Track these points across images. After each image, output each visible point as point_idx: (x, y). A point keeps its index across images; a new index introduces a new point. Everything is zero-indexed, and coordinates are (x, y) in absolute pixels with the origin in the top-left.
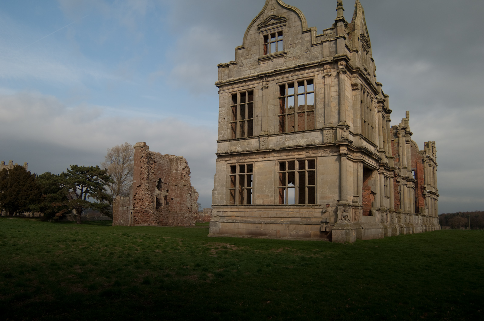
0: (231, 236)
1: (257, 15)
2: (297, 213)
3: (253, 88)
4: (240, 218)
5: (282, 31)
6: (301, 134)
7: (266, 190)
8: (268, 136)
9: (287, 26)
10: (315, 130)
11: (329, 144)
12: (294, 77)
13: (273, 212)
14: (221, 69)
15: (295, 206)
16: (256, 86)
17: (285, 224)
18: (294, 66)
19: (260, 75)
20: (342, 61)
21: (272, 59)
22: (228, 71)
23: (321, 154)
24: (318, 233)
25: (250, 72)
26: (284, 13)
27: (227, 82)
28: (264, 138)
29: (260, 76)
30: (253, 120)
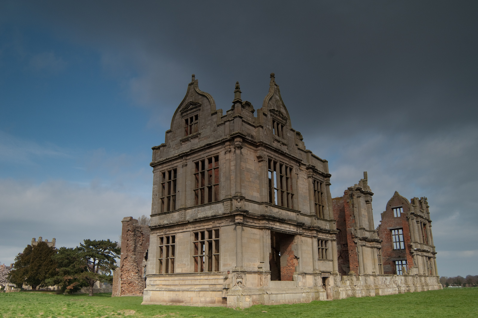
0: (157, 304)
1: (181, 102)
2: (207, 281)
3: (176, 166)
4: (165, 287)
5: (197, 115)
6: (209, 206)
7: (185, 259)
8: (186, 209)
9: (201, 110)
10: (219, 202)
11: (228, 214)
12: (204, 155)
13: (189, 280)
14: (154, 151)
15: (204, 274)
16: (178, 164)
17: (197, 291)
18: (204, 145)
19: (180, 154)
20: (237, 138)
21: (190, 140)
22: (160, 153)
23: (223, 223)
24: (221, 299)
25: (175, 152)
26: (200, 100)
27: (158, 163)
28: (182, 211)
29: (180, 156)
30: (175, 195)
